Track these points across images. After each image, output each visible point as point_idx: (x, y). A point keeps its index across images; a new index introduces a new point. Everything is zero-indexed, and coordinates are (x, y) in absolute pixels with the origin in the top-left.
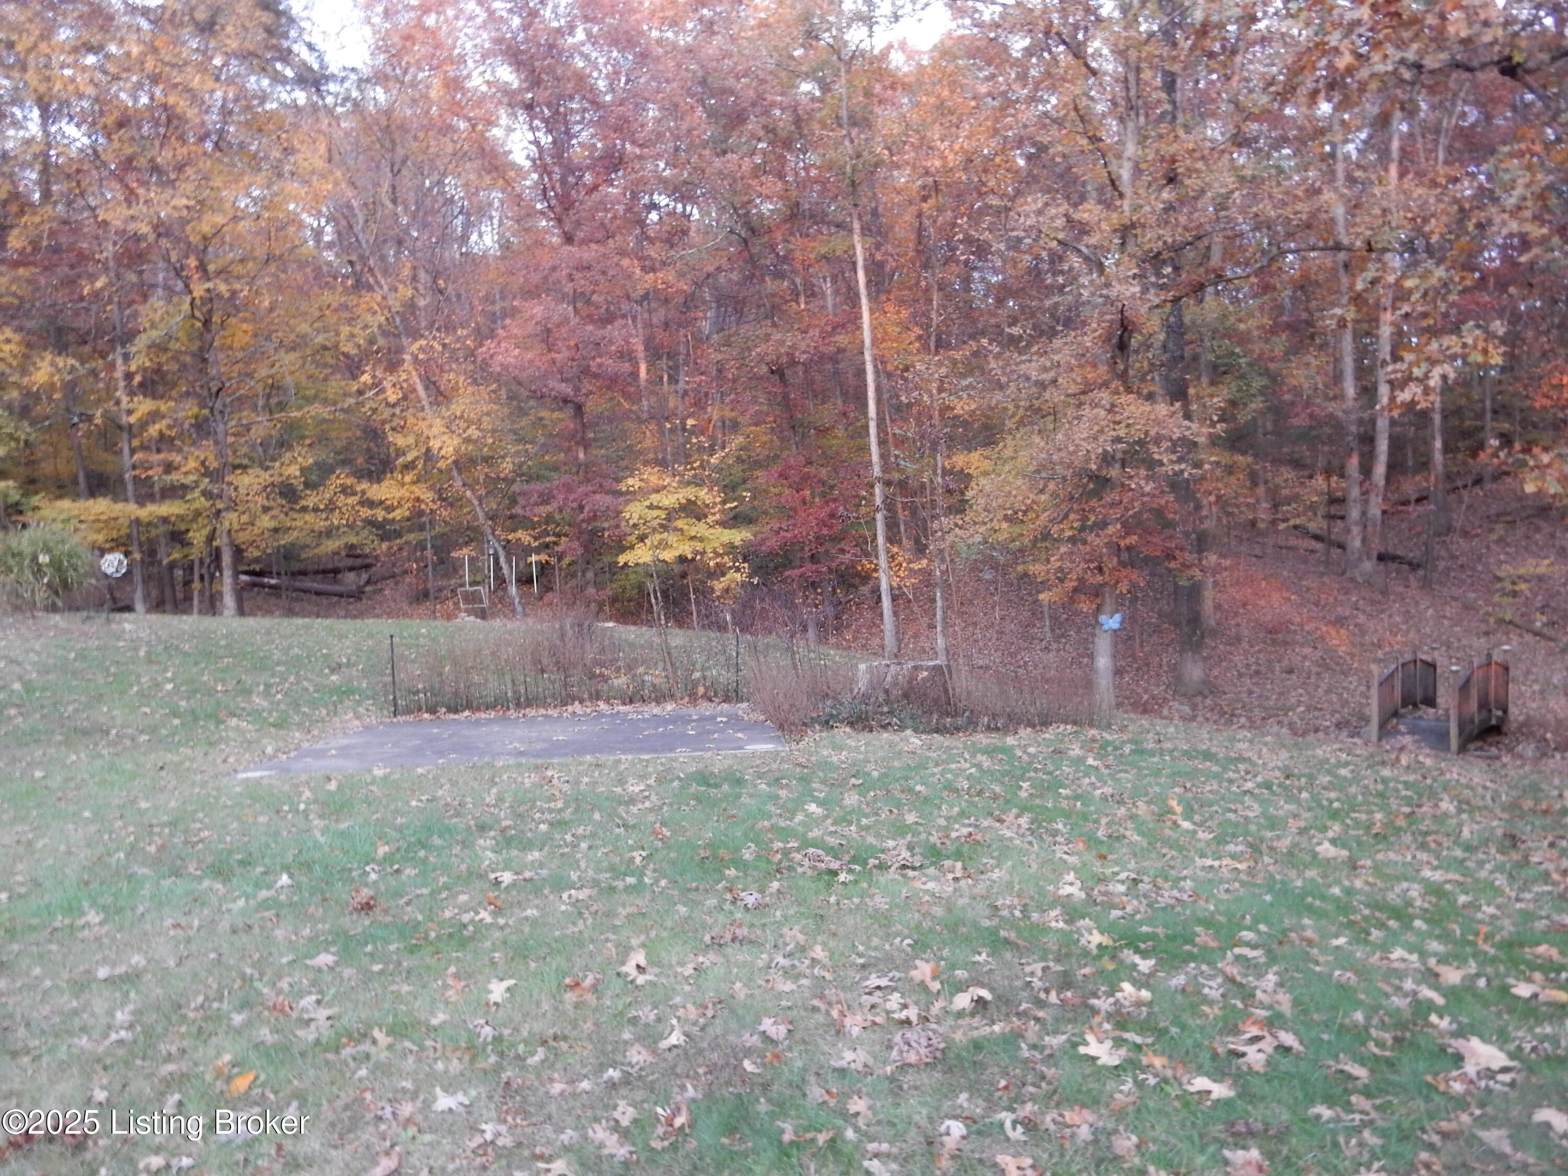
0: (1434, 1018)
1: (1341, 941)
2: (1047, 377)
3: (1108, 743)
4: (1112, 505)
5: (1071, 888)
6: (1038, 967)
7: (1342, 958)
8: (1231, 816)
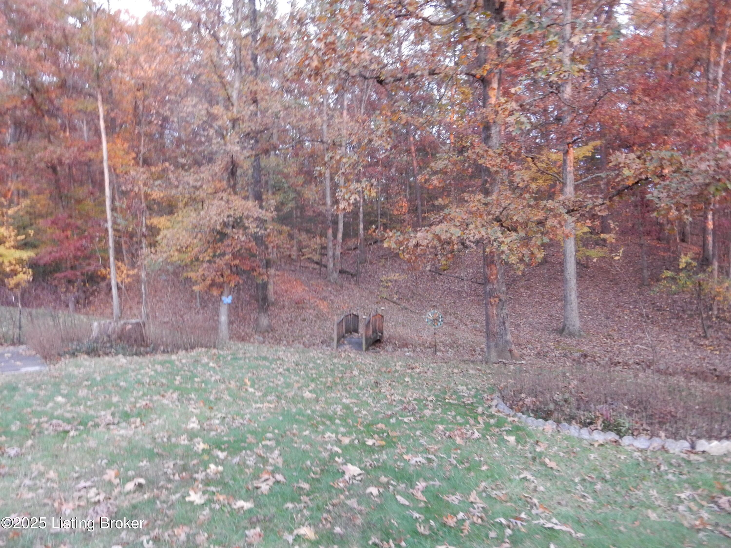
0: (337, 459)
1: (307, 433)
2: (198, 184)
3: (220, 355)
4: (228, 246)
5: (194, 424)
6: (171, 464)
7: (307, 440)
8: (271, 384)
